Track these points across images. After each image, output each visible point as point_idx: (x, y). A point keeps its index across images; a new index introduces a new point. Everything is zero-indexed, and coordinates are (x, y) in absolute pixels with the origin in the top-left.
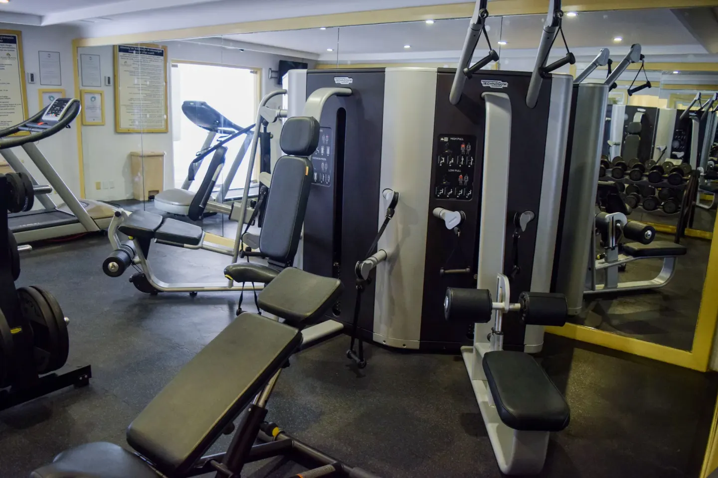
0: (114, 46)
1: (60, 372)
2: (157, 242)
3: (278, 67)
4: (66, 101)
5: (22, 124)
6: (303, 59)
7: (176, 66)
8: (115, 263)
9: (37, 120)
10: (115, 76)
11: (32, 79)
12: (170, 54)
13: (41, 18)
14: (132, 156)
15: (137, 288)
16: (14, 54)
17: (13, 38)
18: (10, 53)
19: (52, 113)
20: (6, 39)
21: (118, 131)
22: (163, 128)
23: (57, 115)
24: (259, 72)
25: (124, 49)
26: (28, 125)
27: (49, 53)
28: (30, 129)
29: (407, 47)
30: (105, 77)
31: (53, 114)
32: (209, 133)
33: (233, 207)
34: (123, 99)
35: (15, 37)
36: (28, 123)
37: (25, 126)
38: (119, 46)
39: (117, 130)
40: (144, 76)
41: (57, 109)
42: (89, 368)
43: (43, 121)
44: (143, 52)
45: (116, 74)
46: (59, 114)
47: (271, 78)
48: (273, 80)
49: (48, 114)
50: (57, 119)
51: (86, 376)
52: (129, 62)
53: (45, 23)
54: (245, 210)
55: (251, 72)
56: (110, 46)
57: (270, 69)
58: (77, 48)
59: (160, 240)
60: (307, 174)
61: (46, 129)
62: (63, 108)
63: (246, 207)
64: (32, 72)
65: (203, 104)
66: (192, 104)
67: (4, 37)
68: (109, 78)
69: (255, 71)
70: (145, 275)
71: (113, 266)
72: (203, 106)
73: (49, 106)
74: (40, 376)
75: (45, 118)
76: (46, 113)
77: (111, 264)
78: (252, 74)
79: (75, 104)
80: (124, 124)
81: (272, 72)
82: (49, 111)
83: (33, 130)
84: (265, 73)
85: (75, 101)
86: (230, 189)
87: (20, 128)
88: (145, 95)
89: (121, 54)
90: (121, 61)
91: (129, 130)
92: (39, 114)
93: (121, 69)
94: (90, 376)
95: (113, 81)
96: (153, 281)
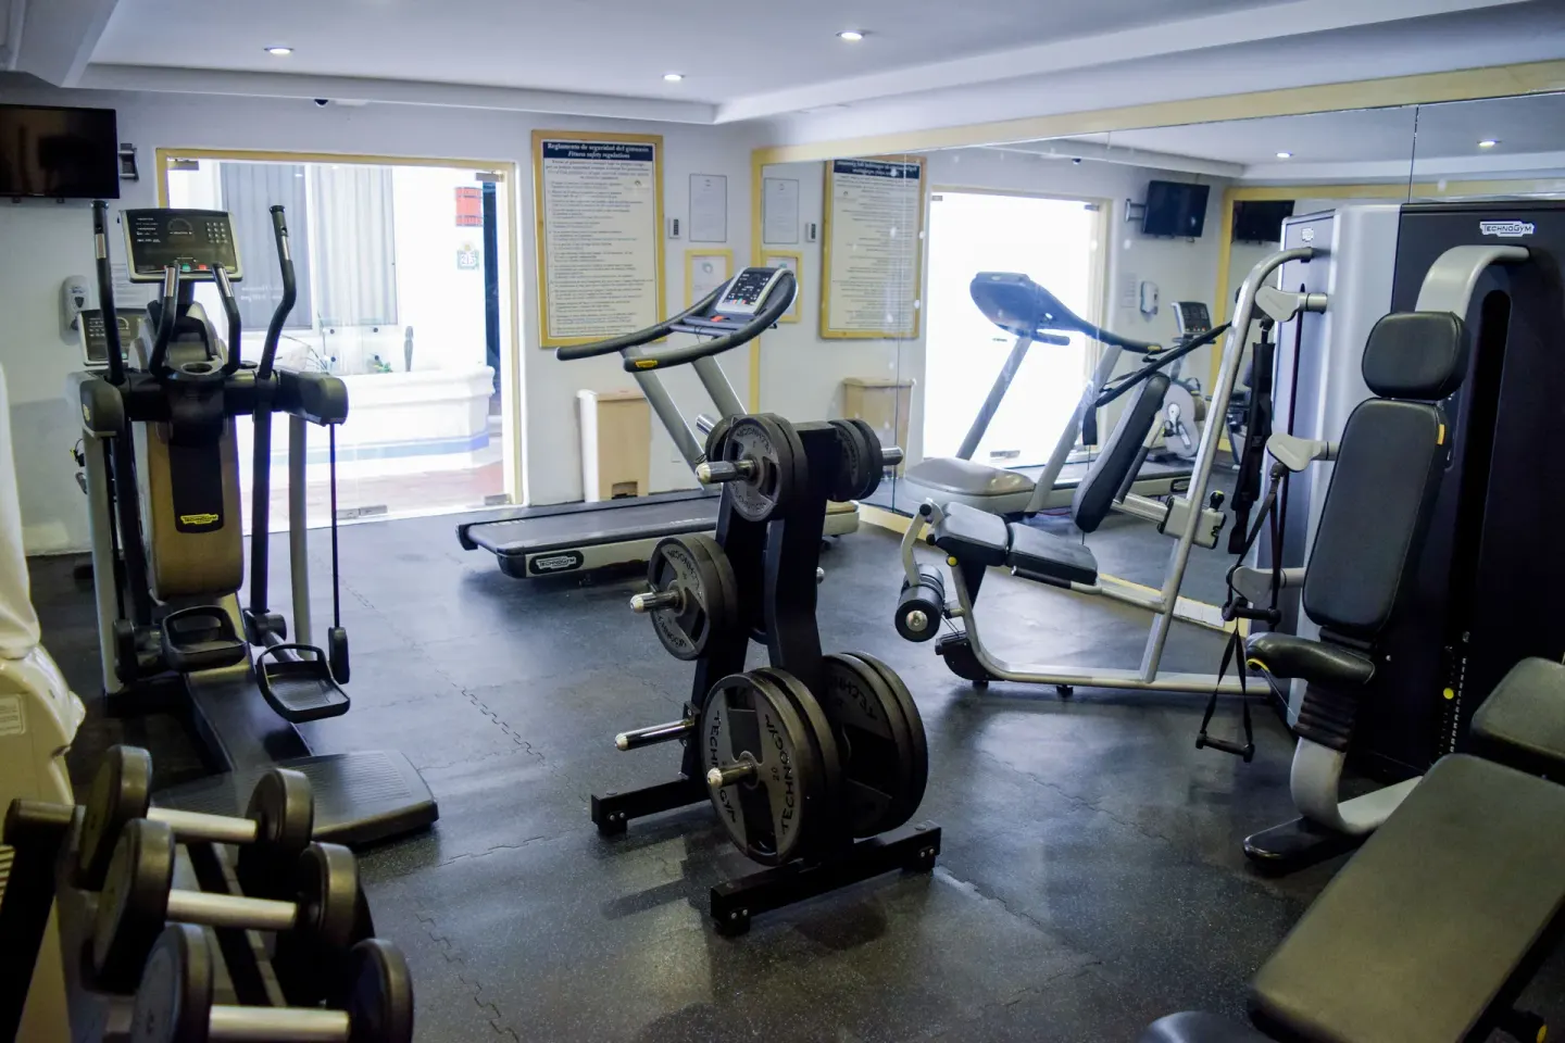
0: (825, 163)
1: (889, 838)
2: (1017, 574)
3: (1145, 196)
4: (768, 274)
5: (677, 320)
6: (1198, 175)
7: (941, 198)
8: (919, 612)
9: (705, 311)
10: (824, 221)
11: (676, 232)
12: (929, 174)
13: (714, 108)
14: (846, 386)
15: (950, 666)
16: (648, 183)
17: (647, 150)
18: (639, 178)
19: (737, 297)
20: (635, 152)
21: (825, 335)
22: (908, 329)
23: (748, 301)
24: (1104, 208)
25: (842, 167)
26: (686, 320)
27: (708, 178)
28: (697, 330)
29: (1487, 144)
30: (807, 226)
31: (741, 300)
32: (1018, 341)
33: (1170, 505)
34: (837, 272)
35: (650, 148)
36: (687, 317)
37: (682, 323)
38: (836, 161)
39: (823, 335)
40: (875, 220)
41: (748, 290)
42: (937, 832)
43: (718, 314)
44: (877, 172)
45: (826, 217)
46: (754, 301)
47: (1130, 219)
48: (1132, 224)
49: (728, 299)
50: (751, 309)
51: (932, 851)
52: (853, 193)
53: (723, 118)
54: (1199, 515)
55: (1087, 207)
56: (819, 162)
57: (1128, 200)
58: (762, 166)
59: (1023, 571)
60: (1440, 442)
61: (735, 329)
62: (762, 288)
63: (1201, 507)
64: (677, 218)
65: (1023, 278)
66: (995, 278)
67: (633, 149)
68: (814, 226)
69: (1097, 204)
70: (969, 644)
71: (916, 618)
72: (1021, 284)
73: (728, 283)
74: (856, 841)
75: (721, 307)
76: (723, 298)
77: (910, 616)
78: (1089, 211)
79: (787, 280)
80: (836, 322)
81: (1133, 206)
82: (730, 294)
83: (703, 331)
84: (1119, 210)
85: (786, 274)
86: (1067, 461)
87: (673, 327)
88: (875, 261)
89: (838, 176)
90: (837, 191)
91: (845, 333)
92: (709, 300)
93: (837, 208)
94: (937, 852)
95: (820, 234)
96: (984, 655)
